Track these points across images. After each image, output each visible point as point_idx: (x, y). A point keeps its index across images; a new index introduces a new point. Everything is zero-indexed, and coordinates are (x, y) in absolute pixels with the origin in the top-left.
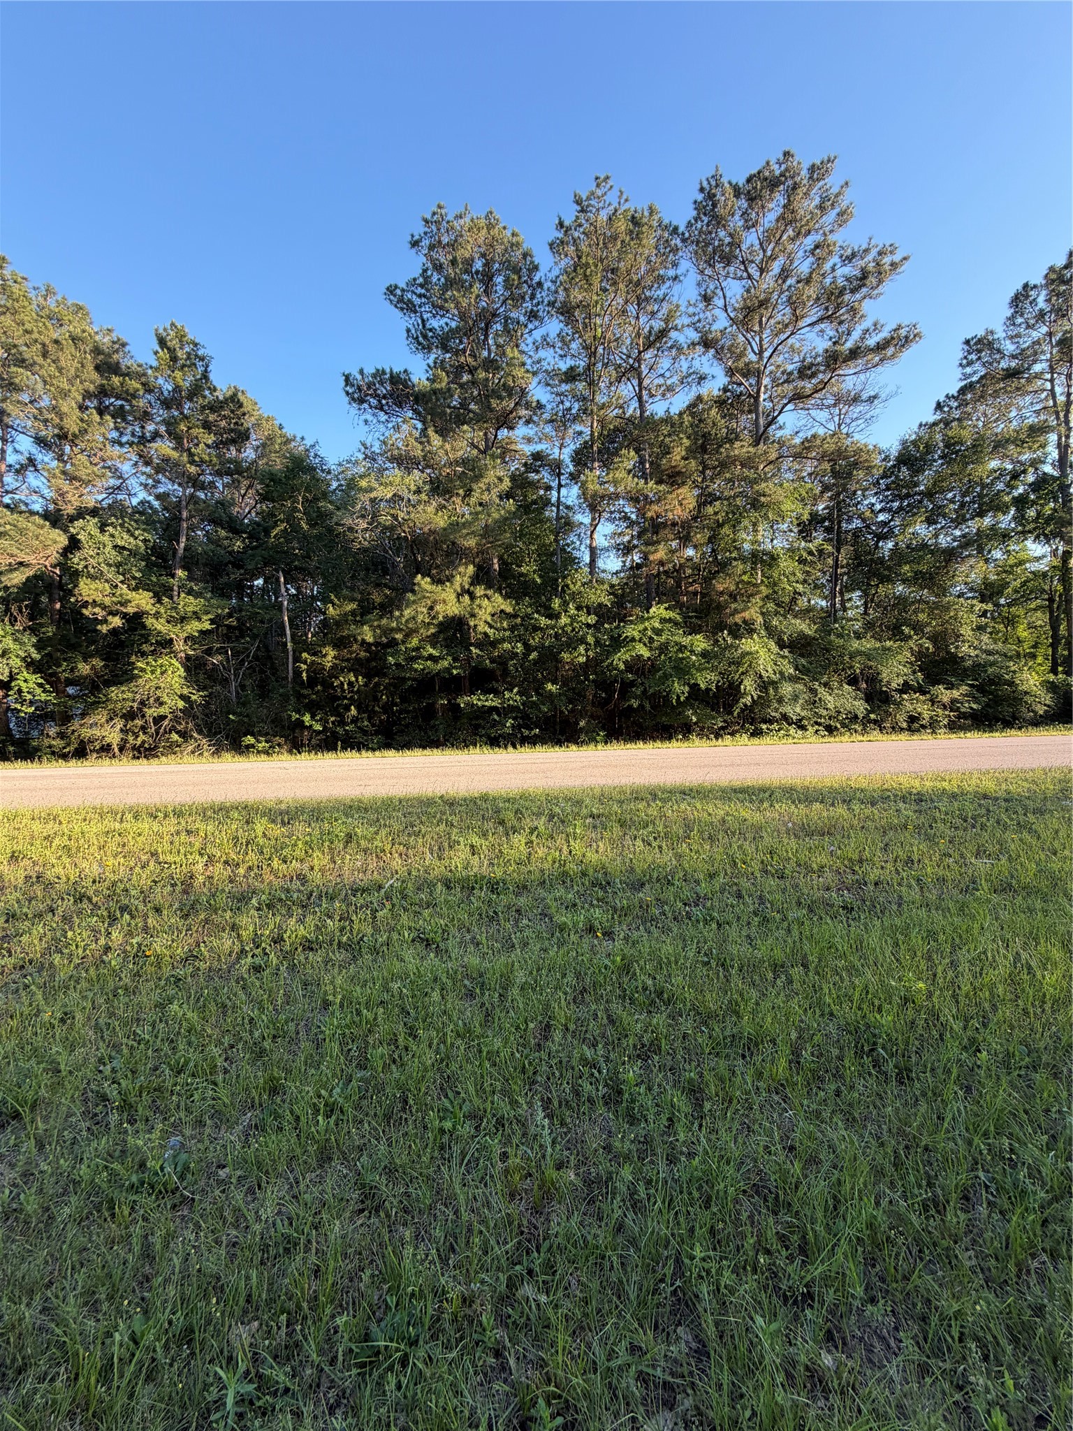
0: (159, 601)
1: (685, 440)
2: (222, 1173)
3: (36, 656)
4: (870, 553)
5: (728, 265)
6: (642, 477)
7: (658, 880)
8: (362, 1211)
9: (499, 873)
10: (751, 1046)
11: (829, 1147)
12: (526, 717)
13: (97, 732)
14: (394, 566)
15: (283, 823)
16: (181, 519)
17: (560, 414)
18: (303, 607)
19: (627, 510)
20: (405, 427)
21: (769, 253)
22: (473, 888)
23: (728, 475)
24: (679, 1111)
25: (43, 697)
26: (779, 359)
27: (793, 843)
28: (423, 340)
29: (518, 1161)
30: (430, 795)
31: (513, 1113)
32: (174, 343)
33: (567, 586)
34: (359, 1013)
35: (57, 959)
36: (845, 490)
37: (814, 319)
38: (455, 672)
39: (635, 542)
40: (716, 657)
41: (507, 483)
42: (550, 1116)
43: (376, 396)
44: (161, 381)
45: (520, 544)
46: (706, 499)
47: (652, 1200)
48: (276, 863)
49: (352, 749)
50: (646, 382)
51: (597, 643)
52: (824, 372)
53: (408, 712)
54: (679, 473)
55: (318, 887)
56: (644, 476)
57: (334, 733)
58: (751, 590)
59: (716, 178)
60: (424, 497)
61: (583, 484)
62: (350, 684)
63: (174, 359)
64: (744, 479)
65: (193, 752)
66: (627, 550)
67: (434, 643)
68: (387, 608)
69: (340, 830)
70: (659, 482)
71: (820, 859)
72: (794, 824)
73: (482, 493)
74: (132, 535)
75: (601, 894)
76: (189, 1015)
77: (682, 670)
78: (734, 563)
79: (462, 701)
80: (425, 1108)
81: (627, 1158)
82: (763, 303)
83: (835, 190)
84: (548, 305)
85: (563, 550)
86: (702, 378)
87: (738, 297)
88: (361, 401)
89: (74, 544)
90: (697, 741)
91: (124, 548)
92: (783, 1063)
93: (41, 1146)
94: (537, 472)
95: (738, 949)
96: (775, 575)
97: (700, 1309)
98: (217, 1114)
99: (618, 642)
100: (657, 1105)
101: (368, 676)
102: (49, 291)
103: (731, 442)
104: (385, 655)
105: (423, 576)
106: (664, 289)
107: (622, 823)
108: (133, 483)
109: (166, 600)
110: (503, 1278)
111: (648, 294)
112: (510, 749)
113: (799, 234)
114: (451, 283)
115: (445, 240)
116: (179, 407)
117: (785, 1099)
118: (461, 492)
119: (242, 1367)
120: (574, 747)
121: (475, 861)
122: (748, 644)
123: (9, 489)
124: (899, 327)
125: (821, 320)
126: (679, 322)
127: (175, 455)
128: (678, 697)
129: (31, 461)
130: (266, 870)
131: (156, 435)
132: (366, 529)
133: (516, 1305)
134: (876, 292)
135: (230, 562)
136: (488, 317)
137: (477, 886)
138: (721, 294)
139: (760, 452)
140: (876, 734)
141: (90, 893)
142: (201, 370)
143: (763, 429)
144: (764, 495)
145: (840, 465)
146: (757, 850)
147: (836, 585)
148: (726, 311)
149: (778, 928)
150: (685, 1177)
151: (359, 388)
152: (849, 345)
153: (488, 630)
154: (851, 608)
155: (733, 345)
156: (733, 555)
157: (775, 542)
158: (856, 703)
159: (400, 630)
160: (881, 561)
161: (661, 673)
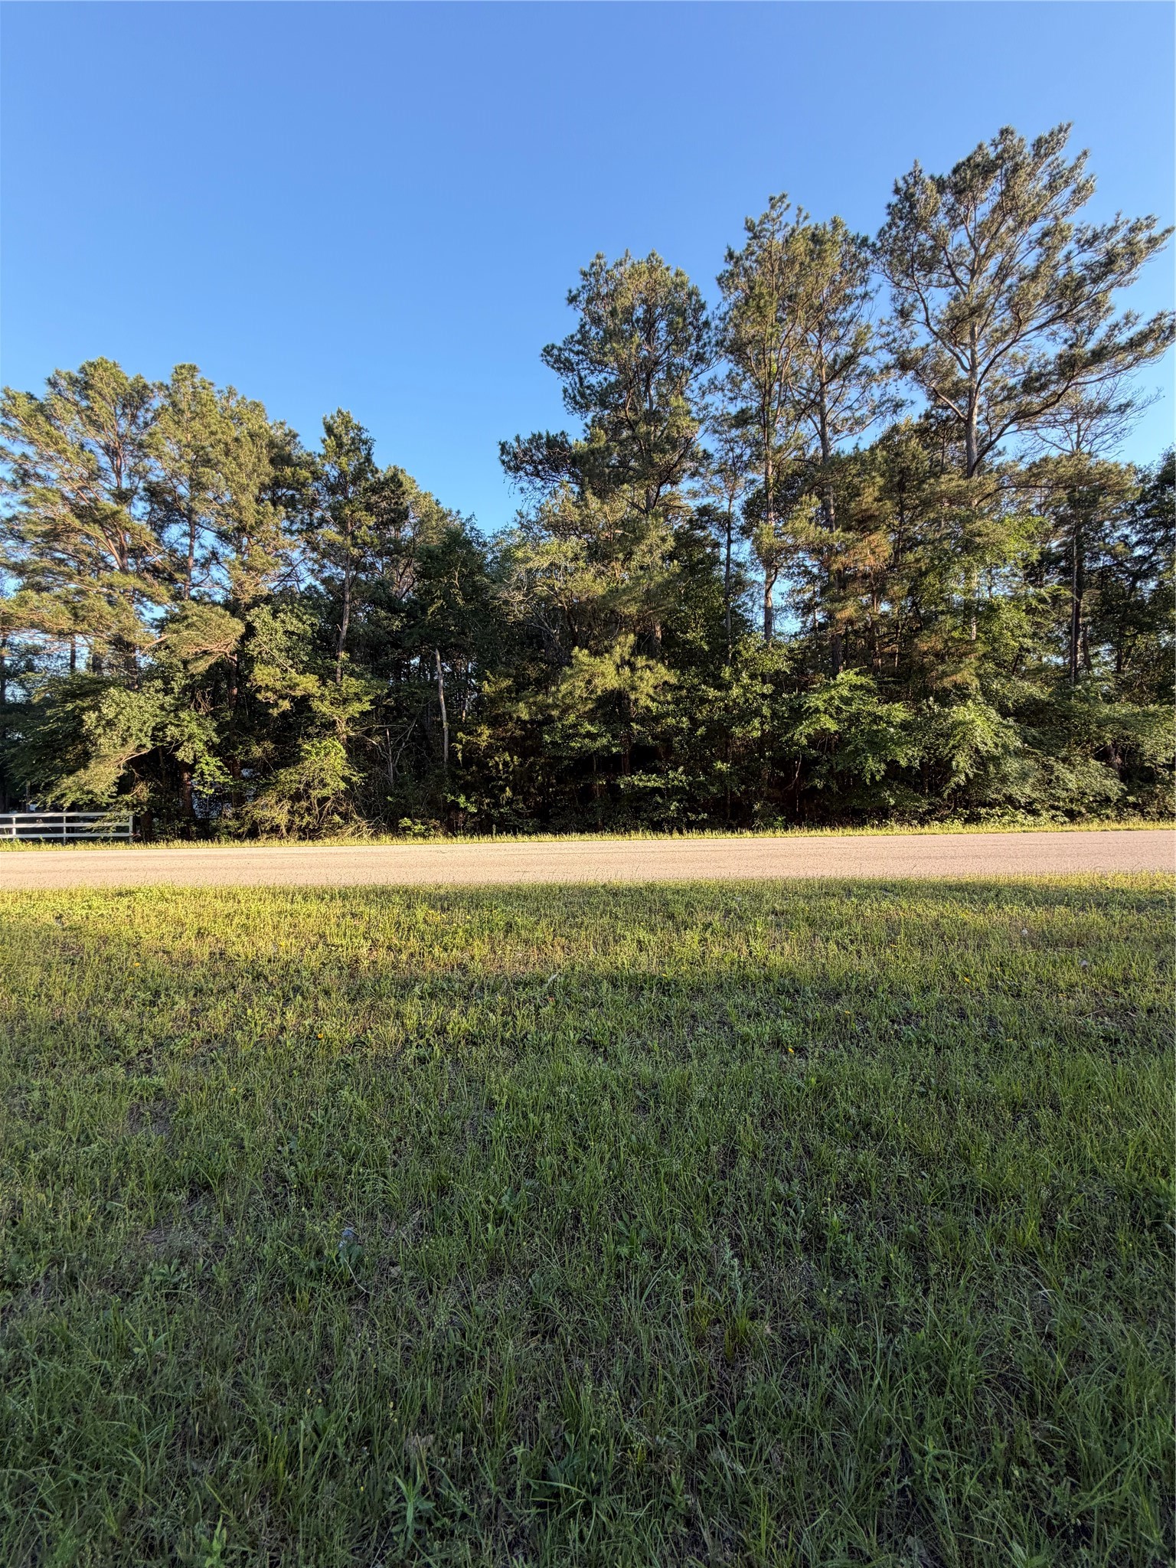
0: (324, 684)
1: (878, 479)
2: (394, 1271)
3: (217, 740)
4: (1123, 596)
5: (930, 272)
6: (825, 525)
7: (857, 991)
8: (534, 1334)
9: (669, 974)
10: (988, 1201)
11: (1102, 1342)
12: (692, 799)
13: (267, 813)
14: (549, 639)
15: (443, 910)
16: (344, 602)
17: (730, 462)
18: (458, 684)
19: (808, 563)
20: (562, 492)
21: (982, 251)
22: (642, 988)
23: (932, 515)
24: (897, 1269)
25: (222, 779)
26: (997, 374)
27: (1031, 954)
28: (580, 399)
29: (705, 1302)
30: (592, 883)
31: (696, 1247)
32: (339, 430)
33: (739, 652)
34: (525, 1116)
35: (239, 1035)
36: (1087, 521)
37: (1042, 321)
38: (614, 750)
39: (817, 599)
40: (920, 728)
41: (671, 543)
42: (739, 1256)
43: (532, 462)
44: (327, 468)
45: (684, 608)
46: (902, 544)
47: (869, 1373)
48: (436, 951)
49: (508, 832)
50: (830, 417)
51: (774, 715)
52: (1057, 382)
53: (564, 794)
54: (872, 517)
55: (479, 977)
56: (828, 524)
57: (489, 816)
58: (963, 648)
59: (916, 177)
60: (581, 563)
61: (757, 538)
62: (506, 764)
63: (340, 445)
64: (953, 518)
65: (353, 834)
66: (807, 608)
67: (591, 716)
68: (543, 683)
69: (500, 919)
70: (847, 529)
71: (1066, 976)
72: (1030, 931)
73: (643, 556)
74: (301, 620)
75: (788, 1003)
76: (359, 1102)
77: (876, 744)
78: (941, 618)
79: (622, 782)
80: (598, 1228)
81: (835, 1317)
82: (975, 311)
83: (1068, 165)
84: (717, 344)
85: (733, 612)
86: (898, 406)
87: (944, 307)
88: (517, 469)
89: (250, 631)
90: (897, 828)
91: (293, 633)
92: (1033, 1226)
93: (229, 1220)
94: (704, 528)
95: (964, 1080)
96: (995, 628)
97: (936, 1519)
98: (388, 1208)
99: (798, 714)
100: (869, 1260)
101: (523, 756)
102: (231, 393)
103: (936, 476)
104: (541, 733)
105: (581, 649)
106: (851, 309)
107: (811, 923)
108: (302, 570)
109: (330, 682)
110: (693, 1436)
111: (832, 317)
112: (676, 835)
113: (1021, 222)
114: (610, 335)
115: (604, 291)
116: (344, 491)
117: (1037, 1272)
118: (621, 556)
119: (420, 1481)
120: (748, 834)
121: (643, 958)
122: (960, 712)
123: (195, 582)
124: (1161, 316)
125: (1052, 320)
126: (870, 345)
127: (340, 539)
128: (873, 777)
129: (214, 554)
130: (427, 958)
131: (323, 521)
132: (521, 602)
133: (708, 1470)
134: (1128, 277)
135: (389, 642)
136: (649, 367)
137: (647, 986)
138: (921, 306)
139: (974, 484)
140: (1136, 821)
141: (266, 972)
142: (364, 453)
143: (976, 457)
144: (980, 535)
145: (1080, 492)
146: (982, 960)
147: (1077, 638)
148: (928, 325)
149: (1015, 1058)
150: (909, 1351)
151: (515, 456)
152: (1091, 346)
153: (650, 703)
154: (1099, 665)
155: (937, 364)
156: (940, 608)
157: (994, 589)
158: (1108, 782)
159: (556, 706)
160: (1140, 605)
161: (850, 748)
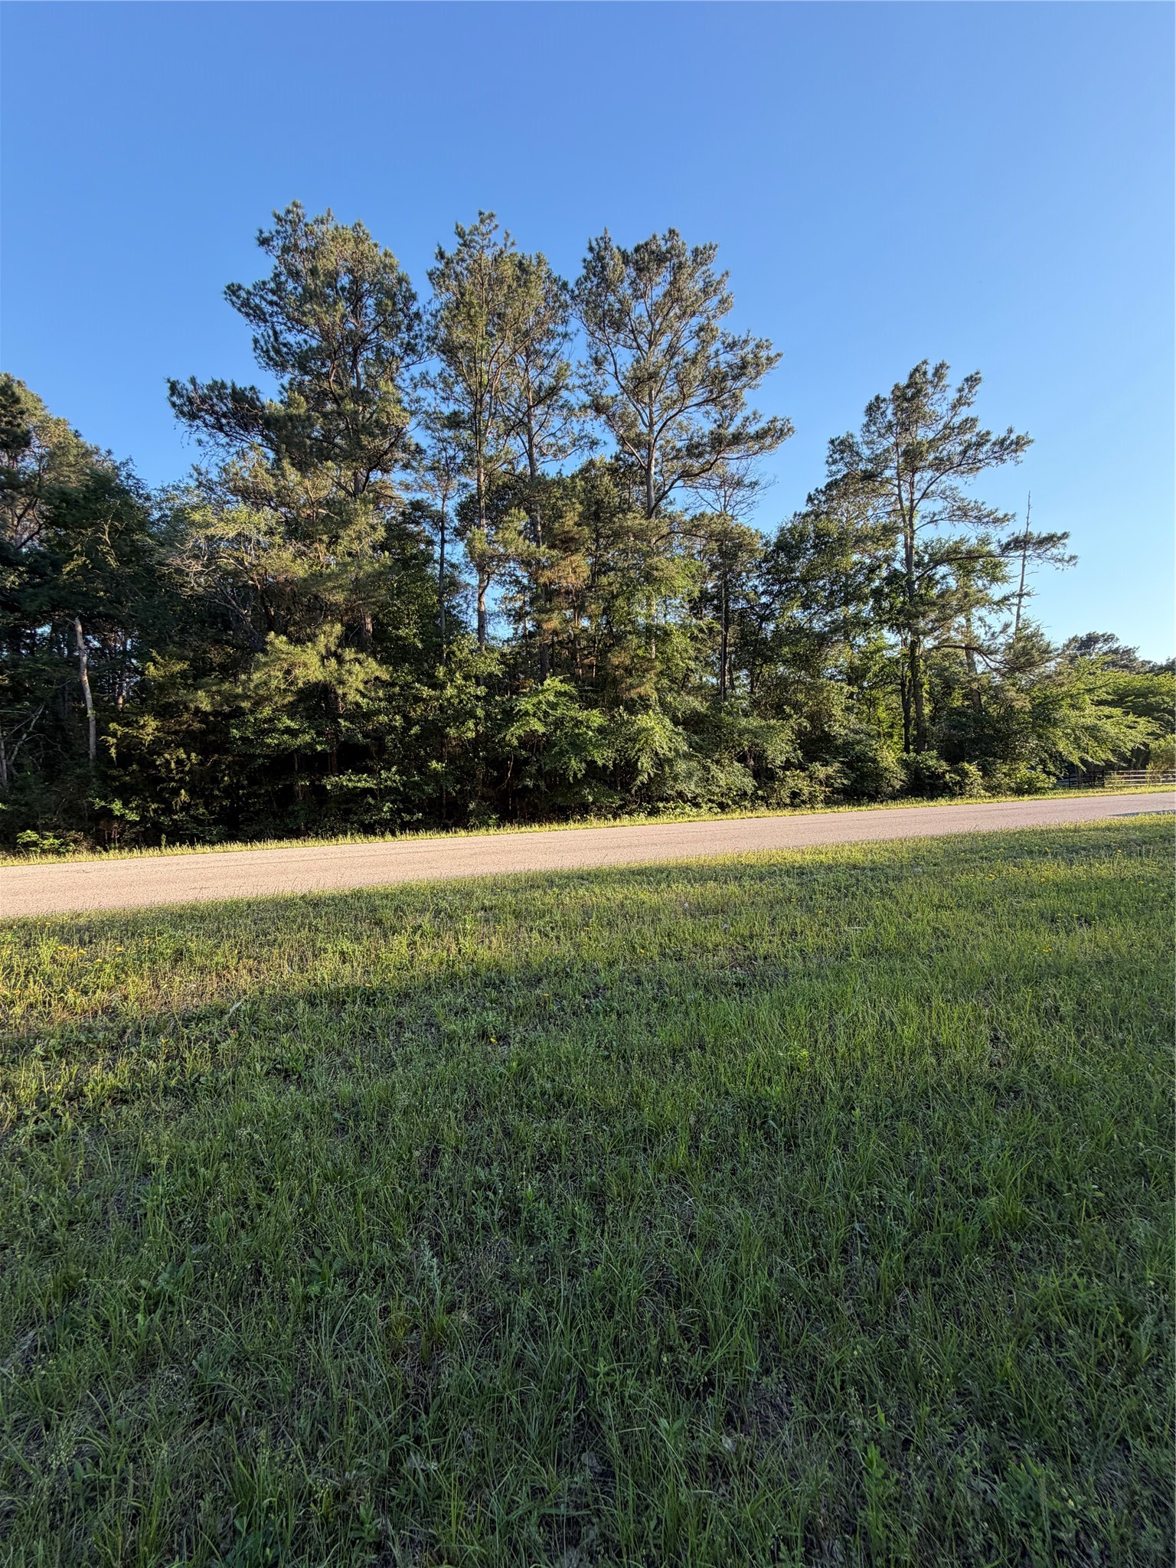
1: (578, 506)
4: (754, 634)
5: (618, 331)
6: (533, 540)
7: (556, 974)
8: (199, 1422)
9: (376, 982)
10: (652, 1137)
11: (727, 1227)
12: (406, 799)
14: (239, 619)
15: (82, 943)
17: (443, 462)
18: (109, 666)
19: (518, 573)
20: (252, 454)
21: (657, 327)
22: (344, 1002)
23: (621, 546)
24: (580, 1220)
26: (668, 435)
27: (689, 924)
28: (275, 355)
29: (402, 1313)
30: (288, 893)
31: (395, 1259)
33: (453, 653)
34: (194, 1173)
36: (731, 570)
37: (700, 400)
38: (319, 748)
39: (528, 608)
40: (612, 733)
41: (381, 534)
42: (438, 1255)
43: (213, 412)
45: (398, 603)
46: (600, 569)
47: (554, 1323)
48: (71, 996)
49: (182, 843)
50: (536, 440)
51: (488, 716)
52: (710, 453)
53: (258, 796)
54: (572, 539)
55: (134, 1020)
56: (536, 539)
57: (156, 824)
58: (646, 665)
59: (605, 241)
60: (277, 539)
61: (470, 542)
62: (179, 762)
64: (638, 551)
66: (518, 616)
67: (291, 710)
68: (229, 670)
69: (166, 947)
70: (552, 547)
71: (715, 937)
72: (690, 904)
73: (351, 541)
75: (494, 994)
77: (578, 746)
78: (629, 637)
79: (329, 782)
80: (284, 1275)
81: (526, 1282)
82: (652, 376)
83: (717, 277)
84: (428, 340)
85: (448, 613)
86: (594, 443)
87: (628, 365)
88: (193, 416)
90: (595, 822)
92: (683, 1150)
94: (418, 524)
95: (638, 1039)
96: (669, 650)
97: (605, 1428)
99: (511, 716)
100: (558, 1218)
101: (205, 752)
103: (623, 511)
104: (228, 726)
105: (278, 634)
106: (554, 345)
107: (517, 915)
110: (385, 1455)
111: (537, 346)
112: (389, 837)
113: (685, 313)
114: (310, 295)
115: (303, 244)
117: (685, 1187)
118: (325, 538)
120: (463, 833)
121: (346, 970)
122: (644, 720)
124: (775, 420)
125: (706, 401)
126: (569, 382)
128: (575, 774)
130: (56, 1006)
132: (201, 573)
133: (401, 1483)
134: (755, 382)
136: (358, 342)
137: (349, 1000)
138: (611, 359)
139: (652, 525)
140: (763, 810)
143: (653, 503)
144: (657, 570)
145: (727, 546)
146: (655, 933)
147: (725, 663)
148: (617, 378)
149: (676, 1012)
150: (587, 1290)
151: (190, 401)
152: (732, 430)
153: (360, 700)
154: (739, 686)
155: (624, 414)
156: (628, 629)
157: (668, 617)
158: (746, 780)
159: (247, 697)
160: (764, 641)
161: (557, 749)
